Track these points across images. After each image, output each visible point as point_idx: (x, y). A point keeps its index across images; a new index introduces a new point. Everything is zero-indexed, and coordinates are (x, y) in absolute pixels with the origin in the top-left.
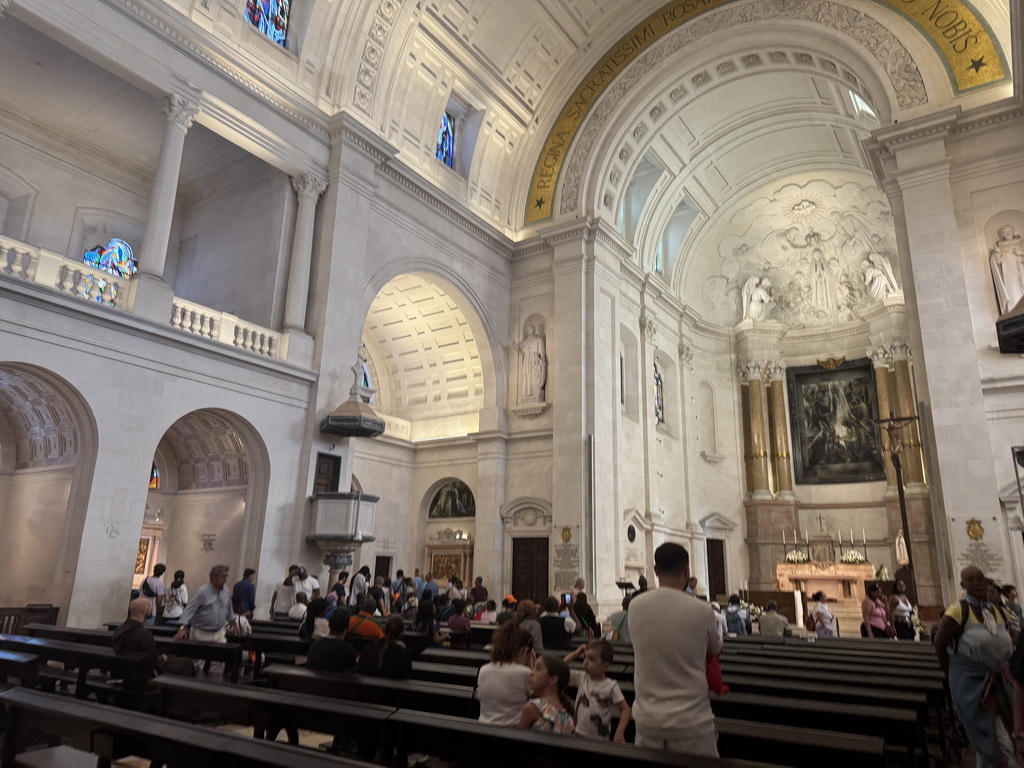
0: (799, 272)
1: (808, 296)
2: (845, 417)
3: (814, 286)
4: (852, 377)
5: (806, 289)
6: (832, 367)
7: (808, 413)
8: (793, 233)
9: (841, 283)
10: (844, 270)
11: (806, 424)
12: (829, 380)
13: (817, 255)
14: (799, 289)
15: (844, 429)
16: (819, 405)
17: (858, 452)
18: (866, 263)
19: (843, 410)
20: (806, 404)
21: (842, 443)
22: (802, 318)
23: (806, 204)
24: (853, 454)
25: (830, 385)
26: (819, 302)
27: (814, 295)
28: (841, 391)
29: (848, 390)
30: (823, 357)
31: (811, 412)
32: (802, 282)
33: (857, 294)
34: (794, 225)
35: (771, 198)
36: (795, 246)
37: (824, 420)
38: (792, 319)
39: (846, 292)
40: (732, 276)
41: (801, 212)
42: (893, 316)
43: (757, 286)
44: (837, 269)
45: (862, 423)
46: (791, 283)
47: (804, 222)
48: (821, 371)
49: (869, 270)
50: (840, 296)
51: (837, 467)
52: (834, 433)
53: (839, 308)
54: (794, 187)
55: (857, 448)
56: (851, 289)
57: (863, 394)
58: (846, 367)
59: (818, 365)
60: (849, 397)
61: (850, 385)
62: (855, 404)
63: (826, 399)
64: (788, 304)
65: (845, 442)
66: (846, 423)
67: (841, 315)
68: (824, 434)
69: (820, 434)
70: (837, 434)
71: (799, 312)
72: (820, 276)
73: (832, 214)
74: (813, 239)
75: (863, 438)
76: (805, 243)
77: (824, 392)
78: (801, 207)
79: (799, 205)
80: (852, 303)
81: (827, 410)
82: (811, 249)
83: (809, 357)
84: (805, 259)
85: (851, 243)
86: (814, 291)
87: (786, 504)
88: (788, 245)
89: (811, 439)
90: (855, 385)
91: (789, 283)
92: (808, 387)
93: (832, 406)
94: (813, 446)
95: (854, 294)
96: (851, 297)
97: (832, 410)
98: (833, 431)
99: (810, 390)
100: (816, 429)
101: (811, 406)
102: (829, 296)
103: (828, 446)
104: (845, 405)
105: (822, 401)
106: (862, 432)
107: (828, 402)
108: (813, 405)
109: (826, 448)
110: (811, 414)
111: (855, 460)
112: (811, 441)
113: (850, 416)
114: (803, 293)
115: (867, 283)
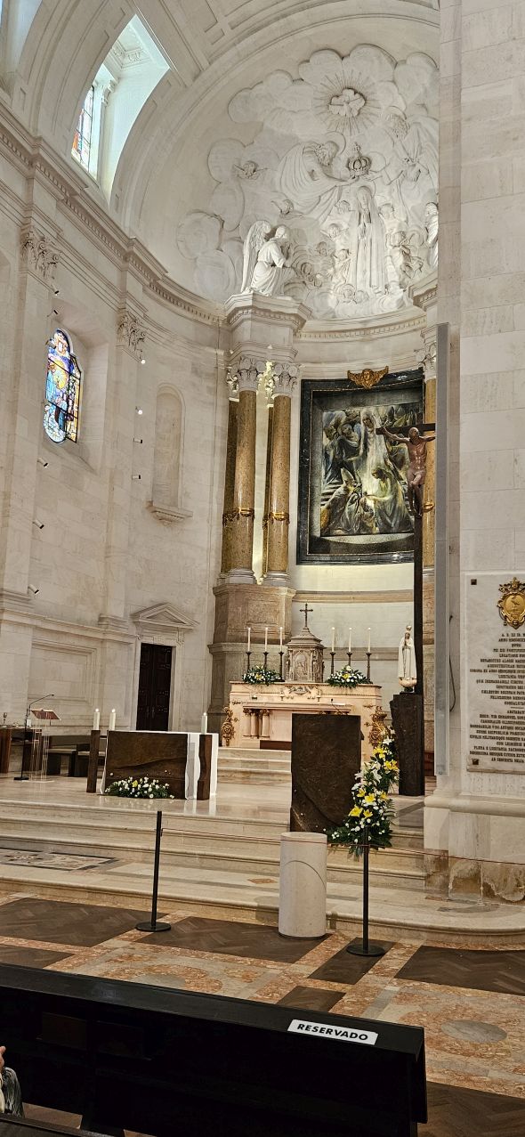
0: (334, 226)
1: (344, 267)
3: (353, 251)
4: (396, 402)
5: (343, 254)
6: (368, 384)
7: (327, 456)
9: (394, 246)
10: (400, 225)
12: (364, 405)
13: (363, 198)
14: (333, 255)
15: (376, 481)
16: (344, 445)
17: (391, 518)
19: (377, 452)
20: (326, 442)
21: (370, 503)
22: (332, 301)
23: (350, 94)
24: (384, 521)
25: (363, 411)
26: (360, 276)
27: (352, 264)
30: (356, 368)
31: (331, 454)
32: (339, 243)
33: (415, 265)
37: (349, 467)
38: (317, 301)
39: (400, 260)
40: (229, 217)
41: (342, 112)
43: (267, 238)
44: (391, 224)
45: (402, 474)
46: (320, 243)
48: (350, 390)
50: (390, 269)
52: (360, 487)
55: (390, 512)
56: (407, 255)
58: (387, 384)
59: (349, 380)
61: (391, 415)
63: (355, 434)
64: (313, 279)
65: (375, 500)
66: (380, 474)
67: (388, 299)
68: (347, 490)
70: (364, 489)
71: (328, 291)
72: (364, 231)
77: (353, 424)
78: (342, 99)
79: (338, 95)
80: (406, 281)
81: (354, 451)
82: (356, 186)
83: (336, 366)
84: (345, 201)
86: (352, 257)
89: (327, 497)
90: (399, 415)
91: (318, 242)
92: (331, 414)
93: (362, 446)
94: (328, 508)
95: (411, 265)
96: (407, 269)
97: (361, 451)
98: (359, 484)
99: (333, 420)
100: (336, 481)
101: (332, 445)
102: (374, 267)
103: (350, 507)
104: (380, 441)
105: (349, 438)
106: (400, 488)
107: (358, 438)
108: (336, 443)
109: (347, 511)
110: (331, 458)
111: (386, 530)
112: (327, 500)
113: (385, 462)
114: (337, 261)
115: (430, 242)
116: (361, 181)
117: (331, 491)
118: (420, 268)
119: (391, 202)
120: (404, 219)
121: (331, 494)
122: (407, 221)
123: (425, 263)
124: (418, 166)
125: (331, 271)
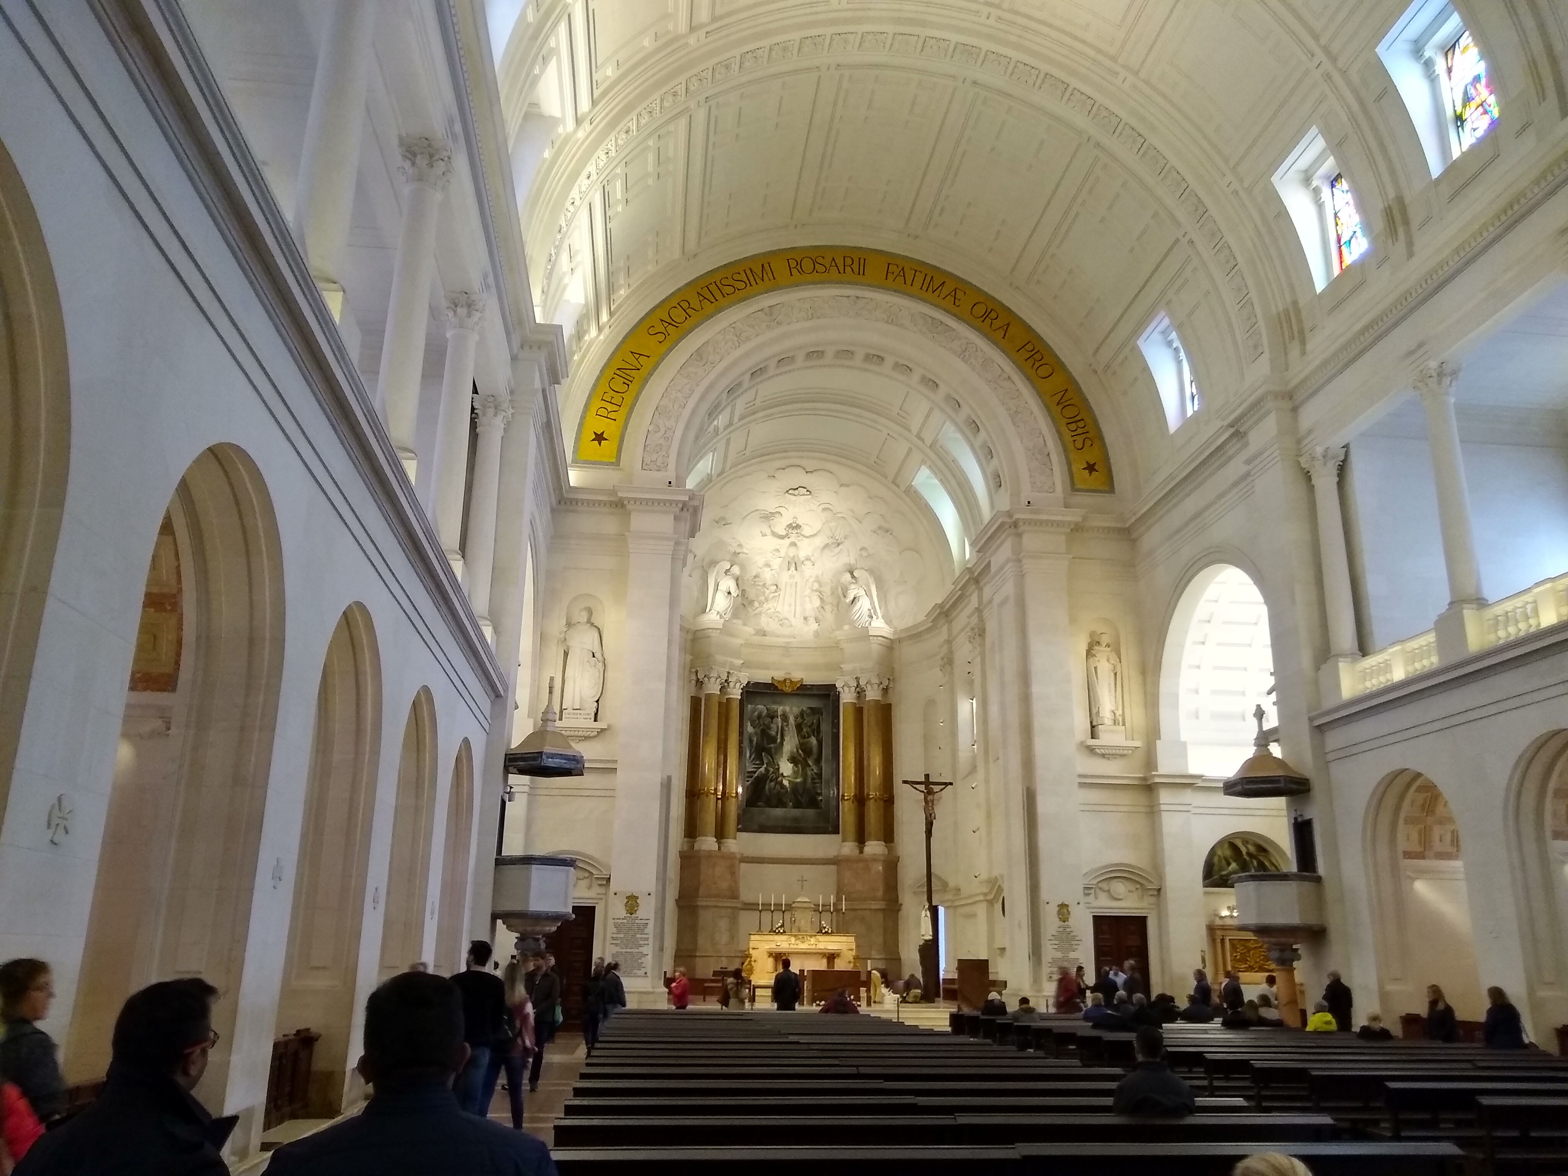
0: (768, 565)
2: (792, 752)
4: (806, 704)
6: (788, 689)
7: (751, 741)
8: (777, 519)
9: (813, 590)
10: (817, 576)
11: (748, 754)
12: (781, 704)
14: (765, 587)
15: (791, 766)
16: (764, 733)
17: (802, 796)
18: (848, 576)
19: (790, 744)
20: (750, 729)
21: (786, 783)
22: (765, 622)
23: (804, 491)
24: (796, 798)
25: (780, 709)
28: (792, 720)
29: (799, 720)
30: (779, 675)
31: (755, 739)
32: (769, 578)
33: (828, 607)
34: (777, 510)
35: (773, 474)
36: (774, 534)
37: (769, 752)
38: (755, 621)
39: (817, 603)
41: (793, 498)
42: (875, 647)
45: (810, 762)
47: (791, 509)
48: (773, 691)
51: (778, 812)
52: (778, 769)
54: (800, 469)
55: (801, 791)
56: (822, 599)
57: (815, 727)
58: (803, 690)
59: (772, 685)
60: (799, 727)
61: (802, 714)
62: (804, 737)
63: (773, 726)
64: (753, 603)
65: (790, 782)
66: (793, 760)
67: (807, 628)
68: (767, 770)
69: (762, 769)
70: (781, 771)
71: (760, 613)
72: (792, 577)
73: (824, 509)
74: (795, 531)
75: (809, 780)
77: (772, 718)
78: (796, 492)
79: (794, 489)
80: (820, 617)
81: (773, 740)
82: (787, 541)
83: (766, 673)
84: (778, 550)
85: (837, 550)
86: (782, 593)
87: (731, 856)
88: (768, 532)
89: (751, 774)
90: (808, 715)
91: (754, 574)
92: (755, 708)
93: (779, 736)
94: (752, 783)
96: (822, 610)
97: (779, 740)
98: (777, 767)
99: (756, 713)
100: (758, 762)
101: (756, 733)
102: (798, 603)
103: (769, 785)
104: (794, 737)
105: (770, 728)
106: (809, 773)
107: (776, 730)
108: (759, 731)
109: (767, 787)
110: (755, 742)
111: (798, 805)
112: (752, 777)
113: (798, 751)
114: (767, 592)
115: (847, 601)
116: (792, 539)
117: (755, 770)
118: (831, 612)
119: (812, 559)
120: (821, 573)
121: (755, 772)
122: (823, 575)
123: (836, 608)
124: (841, 547)
125: (762, 598)
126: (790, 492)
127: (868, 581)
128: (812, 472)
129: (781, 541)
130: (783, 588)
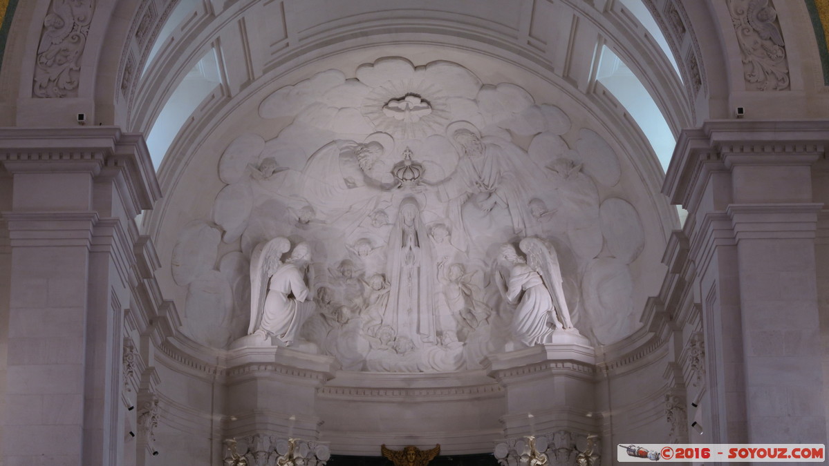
0: (367, 241)
5: (378, 281)
8: (372, 155)
13: (409, 209)
14: (361, 279)
18: (510, 252)
22: (361, 344)
23: (416, 101)
26: (402, 316)
27: (392, 299)
30: (395, 441)
32: (369, 263)
34: (377, 138)
35: (351, 76)
36: (370, 182)
40: (233, 227)
41: (399, 116)
42: (560, 380)
43: (284, 258)
44: (445, 249)
46: (343, 263)
47: (398, 135)
49: (518, 271)
53: (439, 334)
54: (401, 63)
64: (337, 311)
67: (442, 352)
72: (410, 257)
73: (458, 132)
74: (409, 175)
76: (389, 179)
78: (402, 105)
79: (398, 100)
80: (466, 330)
82: (397, 195)
83: (365, 436)
84: (382, 212)
86: (393, 289)
88: (358, 178)
95: (473, 312)
96: (469, 317)
102: (423, 307)
114: (368, 289)
115: (510, 299)
116: (407, 191)
118: (486, 319)
119: (447, 223)
120: (464, 249)
122: (467, 252)
123: (494, 313)
124: (494, 198)
125: (358, 301)
126: (393, 104)
127: (544, 258)
128: (425, 67)
129: (386, 195)
130: (395, 282)
